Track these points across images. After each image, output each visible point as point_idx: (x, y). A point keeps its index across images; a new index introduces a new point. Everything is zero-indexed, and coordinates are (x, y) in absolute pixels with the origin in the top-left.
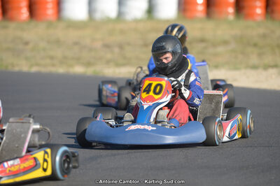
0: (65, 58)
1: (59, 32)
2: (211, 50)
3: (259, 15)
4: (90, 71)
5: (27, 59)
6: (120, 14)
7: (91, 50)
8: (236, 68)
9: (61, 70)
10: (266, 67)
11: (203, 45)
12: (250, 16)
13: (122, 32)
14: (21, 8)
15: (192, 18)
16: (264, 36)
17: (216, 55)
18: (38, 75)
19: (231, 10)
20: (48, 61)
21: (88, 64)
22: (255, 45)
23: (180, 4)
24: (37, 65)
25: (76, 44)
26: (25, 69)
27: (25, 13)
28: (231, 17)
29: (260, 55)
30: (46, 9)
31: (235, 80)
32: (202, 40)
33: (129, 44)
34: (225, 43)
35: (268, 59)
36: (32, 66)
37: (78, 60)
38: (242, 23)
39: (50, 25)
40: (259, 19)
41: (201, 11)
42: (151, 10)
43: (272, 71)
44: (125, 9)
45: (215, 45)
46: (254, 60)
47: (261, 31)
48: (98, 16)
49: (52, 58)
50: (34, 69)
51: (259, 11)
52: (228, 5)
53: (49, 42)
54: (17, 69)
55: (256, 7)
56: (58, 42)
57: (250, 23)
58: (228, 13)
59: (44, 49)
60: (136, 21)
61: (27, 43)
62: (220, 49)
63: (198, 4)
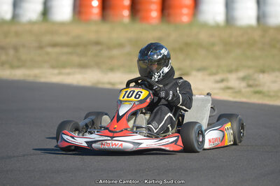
2: (106, 53)
3: (154, 18)
6: (15, 16)
11: (98, 48)
12: (146, 19)
13: (17, 34)
15: (87, 21)
17: (111, 58)
19: (126, 13)
23: (75, 7)
28: (126, 20)
32: (97, 43)
33: (24, 46)
34: (121, 46)
38: (138, 26)
40: (155, 22)
41: (96, 14)
42: (46, 12)
44: (20, 11)
45: (109, 48)
47: (157, 34)
51: (155, 14)
52: (124, 7)
55: (151, 10)
57: (145, 26)
58: (123, 16)
60: (31, 23)
62: (115, 52)
63: (93, 7)
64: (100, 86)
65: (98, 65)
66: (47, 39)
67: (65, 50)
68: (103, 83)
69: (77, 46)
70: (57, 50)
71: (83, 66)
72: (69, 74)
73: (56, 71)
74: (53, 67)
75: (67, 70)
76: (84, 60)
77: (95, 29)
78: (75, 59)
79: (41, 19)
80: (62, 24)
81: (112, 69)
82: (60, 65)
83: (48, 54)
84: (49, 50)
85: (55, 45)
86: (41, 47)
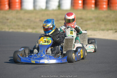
0: (24, 25)
1: (21, 15)
2: (85, 23)
3: (105, 8)
4: (34, 31)
5: (8, 26)
6: (47, 7)
7: (34, 22)
8: (95, 30)
9: (22, 31)
10: (108, 30)
11: (81, 20)
12: (101, 8)
13: (48, 15)
14: (5, 5)
15: (77, 9)
16: (107, 17)
17: (87, 25)
18: (12, 32)
19: (93, 6)
20: (17, 27)
21: (34, 28)
22: (103, 21)
23: (72, 3)
24: (12, 28)
25: (28, 20)
26: (7, 30)
27: (7, 7)
28: (93, 9)
29: (105, 25)
30: (16, 5)
31: (95, 35)
32: (81, 19)
34: (91, 20)
35: (109, 27)
36: (10, 29)
37: (29, 27)
38: (98, 11)
39: (17, 12)
40: (105, 10)
41: (81, 6)
42: (59, 6)
43: (110, 31)
44: (49, 5)
45: (86, 21)
46: (103, 27)
47: (106, 15)
48: (38, 8)
49: (18, 26)
50: (11, 30)
51: (105, 6)
52: (92, 4)
53: (17, 19)
54: (3, 30)
55: (104, 5)
56: (21, 19)
57: (101, 11)
58: (92, 7)
59: (15, 22)
60: (53, 10)
61: (8, 19)
62: (89, 22)
63: (79, 3)
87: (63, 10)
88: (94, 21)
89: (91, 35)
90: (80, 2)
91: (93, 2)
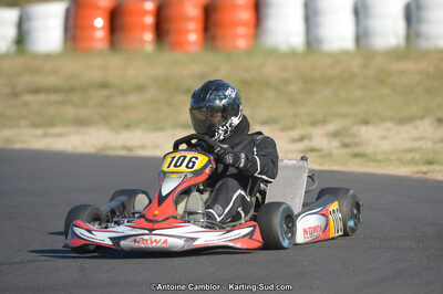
2: (118, 101)
3: (193, 43)
8: (157, 128)
11: (105, 92)
12: (179, 45)
15: (87, 51)
17: (126, 108)
19: (149, 36)
23: (67, 29)
28: (149, 48)
32: (104, 86)
34: (141, 88)
38: (167, 56)
40: (194, 49)
41: (102, 39)
42: (21, 39)
45: (123, 92)
47: (197, 68)
51: (193, 37)
52: (143, 28)
55: (188, 31)
57: (178, 56)
58: (144, 42)
62: (133, 99)
63: (96, 28)
64: (110, 153)
65: (106, 120)
66: (24, 81)
67: (53, 97)
68: (114, 148)
69: (71, 90)
70: (41, 97)
71: (81, 123)
72: (60, 135)
73: (40, 132)
74: (35, 125)
75: (58, 130)
76: (83, 113)
77: (99, 64)
78: (70, 112)
79: (13, 49)
80: (48, 56)
81: (127, 126)
82: (45, 122)
83: (26, 104)
84: (29, 98)
85: (36, 91)
86: (15, 95)
87: (36, 56)
88: (152, 93)
89: (143, 147)
90: (99, 22)
91: (149, 20)
